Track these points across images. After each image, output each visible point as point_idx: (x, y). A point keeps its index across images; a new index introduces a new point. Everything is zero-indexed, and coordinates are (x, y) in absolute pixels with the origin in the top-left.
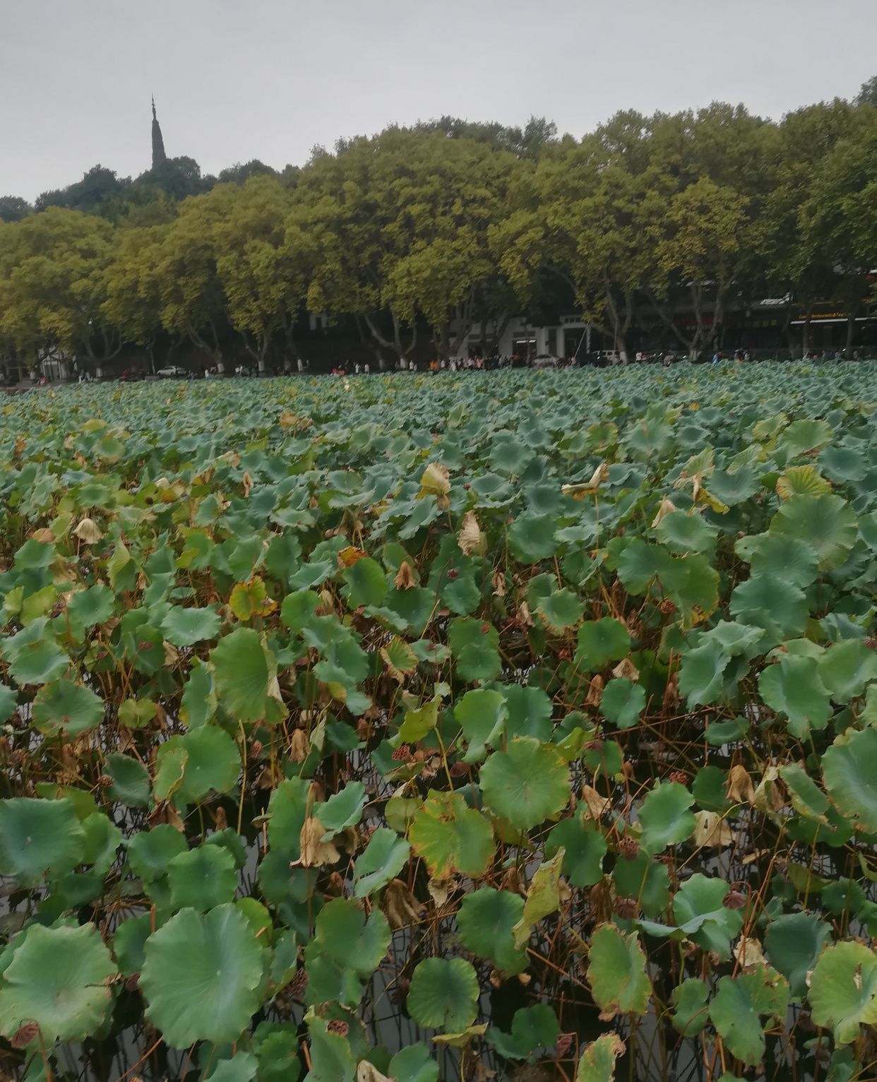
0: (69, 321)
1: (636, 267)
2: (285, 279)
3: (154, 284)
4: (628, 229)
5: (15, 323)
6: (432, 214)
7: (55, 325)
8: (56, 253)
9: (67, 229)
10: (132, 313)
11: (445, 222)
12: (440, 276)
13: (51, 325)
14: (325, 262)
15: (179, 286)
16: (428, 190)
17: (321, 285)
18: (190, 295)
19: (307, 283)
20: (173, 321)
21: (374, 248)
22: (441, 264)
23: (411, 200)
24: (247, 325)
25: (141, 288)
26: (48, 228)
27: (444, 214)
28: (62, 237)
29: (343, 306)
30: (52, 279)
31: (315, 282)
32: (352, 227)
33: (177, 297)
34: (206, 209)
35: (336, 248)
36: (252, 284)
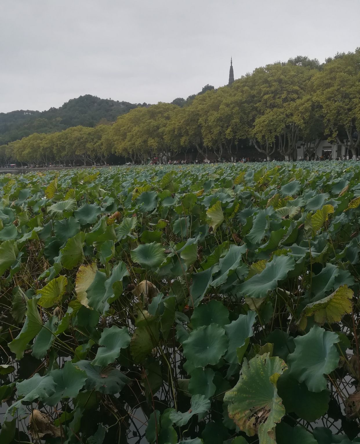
0: (157, 142)
1: (349, 117)
2: (220, 126)
3: (180, 129)
4: (347, 100)
5: (140, 143)
6: (274, 98)
7: (152, 144)
8: (157, 118)
9: (162, 109)
10: (173, 140)
11: (279, 101)
12: (272, 123)
13: (151, 144)
14: (233, 119)
15: (187, 129)
16: (273, 88)
17: (232, 128)
18: (191, 133)
19: (227, 127)
20: (185, 142)
21: (254, 113)
22: (273, 119)
23: (267, 93)
24: (207, 144)
25: (176, 131)
26: (156, 110)
27: (279, 98)
28: (160, 112)
29: (240, 136)
30: (153, 127)
31: (230, 127)
32: (246, 105)
33: (187, 133)
34: (200, 100)
35: (239, 113)
36: (209, 128)
